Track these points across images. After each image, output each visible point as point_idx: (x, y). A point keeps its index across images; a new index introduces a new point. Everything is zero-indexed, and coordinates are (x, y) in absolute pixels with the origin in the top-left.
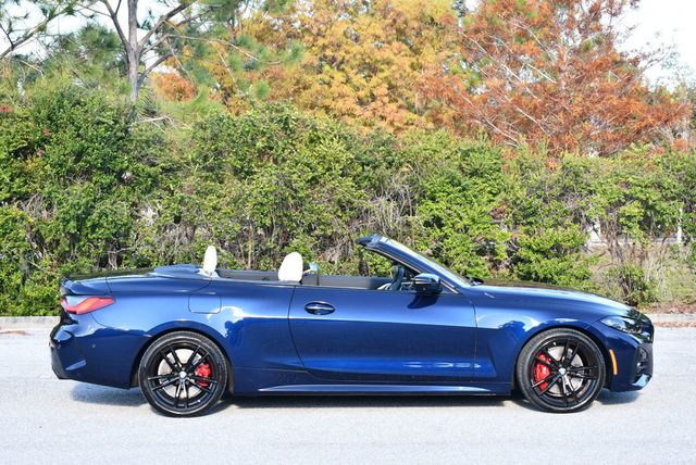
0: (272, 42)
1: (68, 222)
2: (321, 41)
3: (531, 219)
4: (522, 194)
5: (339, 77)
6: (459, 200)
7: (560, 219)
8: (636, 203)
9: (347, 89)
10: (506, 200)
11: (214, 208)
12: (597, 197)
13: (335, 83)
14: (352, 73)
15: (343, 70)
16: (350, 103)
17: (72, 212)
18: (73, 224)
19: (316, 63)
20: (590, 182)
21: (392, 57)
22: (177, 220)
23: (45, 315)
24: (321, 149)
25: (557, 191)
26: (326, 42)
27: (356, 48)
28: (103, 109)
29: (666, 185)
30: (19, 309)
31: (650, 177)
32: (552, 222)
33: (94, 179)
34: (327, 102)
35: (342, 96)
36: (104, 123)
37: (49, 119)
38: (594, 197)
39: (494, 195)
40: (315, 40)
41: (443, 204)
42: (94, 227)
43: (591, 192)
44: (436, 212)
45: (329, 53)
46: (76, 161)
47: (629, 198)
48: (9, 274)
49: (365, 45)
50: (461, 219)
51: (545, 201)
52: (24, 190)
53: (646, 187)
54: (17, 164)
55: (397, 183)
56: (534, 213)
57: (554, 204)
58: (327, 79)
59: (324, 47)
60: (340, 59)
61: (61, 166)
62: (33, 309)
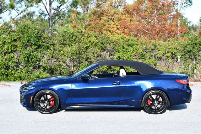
0: (97, 15)
1: (25, 58)
2: (108, 14)
3: (143, 57)
4: (141, 51)
5: (113, 23)
6: (125, 52)
7: (150, 57)
8: (170, 53)
9: (115, 26)
10: (136, 52)
11: (62, 54)
12: (160, 52)
13: (112, 24)
14: (116, 22)
15: (114, 21)
16: (115, 29)
17: (26, 55)
18: (26, 58)
19: (107, 20)
20: (158, 48)
21: (126, 18)
22: (52, 57)
23: (18, 81)
24: (90, 39)
25: (150, 50)
26: (109, 14)
27: (117, 16)
28: (36, 29)
29: (178, 49)
30: (12, 80)
31: (174, 46)
32: (149, 58)
33: (33, 47)
34: (109, 29)
35: (113, 27)
36: (35, 33)
37: (22, 32)
38: (159, 51)
39: (134, 51)
40: (107, 14)
41: (121, 53)
42: (32, 59)
43: (158, 50)
44: (119, 55)
45: (110, 17)
46: (27, 42)
47: (168, 52)
48: (11, 71)
49: (119, 15)
50: (125, 57)
51: (147, 52)
52: (14, 50)
53: (173, 49)
54: (13, 43)
55: (109, 48)
56: (144, 56)
57: (149, 53)
58: (110, 23)
59: (109, 16)
60: (113, 19)
61: (23, 43)
62: (16, 79)
